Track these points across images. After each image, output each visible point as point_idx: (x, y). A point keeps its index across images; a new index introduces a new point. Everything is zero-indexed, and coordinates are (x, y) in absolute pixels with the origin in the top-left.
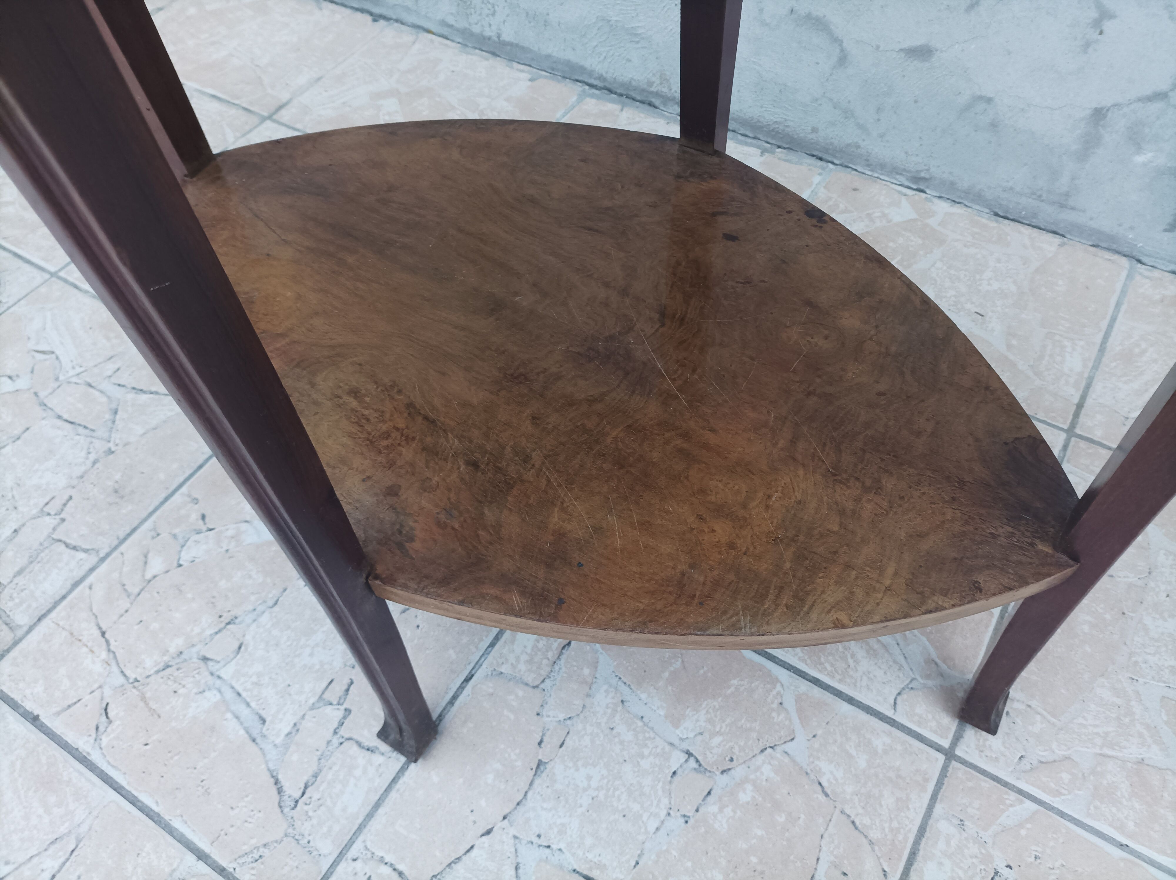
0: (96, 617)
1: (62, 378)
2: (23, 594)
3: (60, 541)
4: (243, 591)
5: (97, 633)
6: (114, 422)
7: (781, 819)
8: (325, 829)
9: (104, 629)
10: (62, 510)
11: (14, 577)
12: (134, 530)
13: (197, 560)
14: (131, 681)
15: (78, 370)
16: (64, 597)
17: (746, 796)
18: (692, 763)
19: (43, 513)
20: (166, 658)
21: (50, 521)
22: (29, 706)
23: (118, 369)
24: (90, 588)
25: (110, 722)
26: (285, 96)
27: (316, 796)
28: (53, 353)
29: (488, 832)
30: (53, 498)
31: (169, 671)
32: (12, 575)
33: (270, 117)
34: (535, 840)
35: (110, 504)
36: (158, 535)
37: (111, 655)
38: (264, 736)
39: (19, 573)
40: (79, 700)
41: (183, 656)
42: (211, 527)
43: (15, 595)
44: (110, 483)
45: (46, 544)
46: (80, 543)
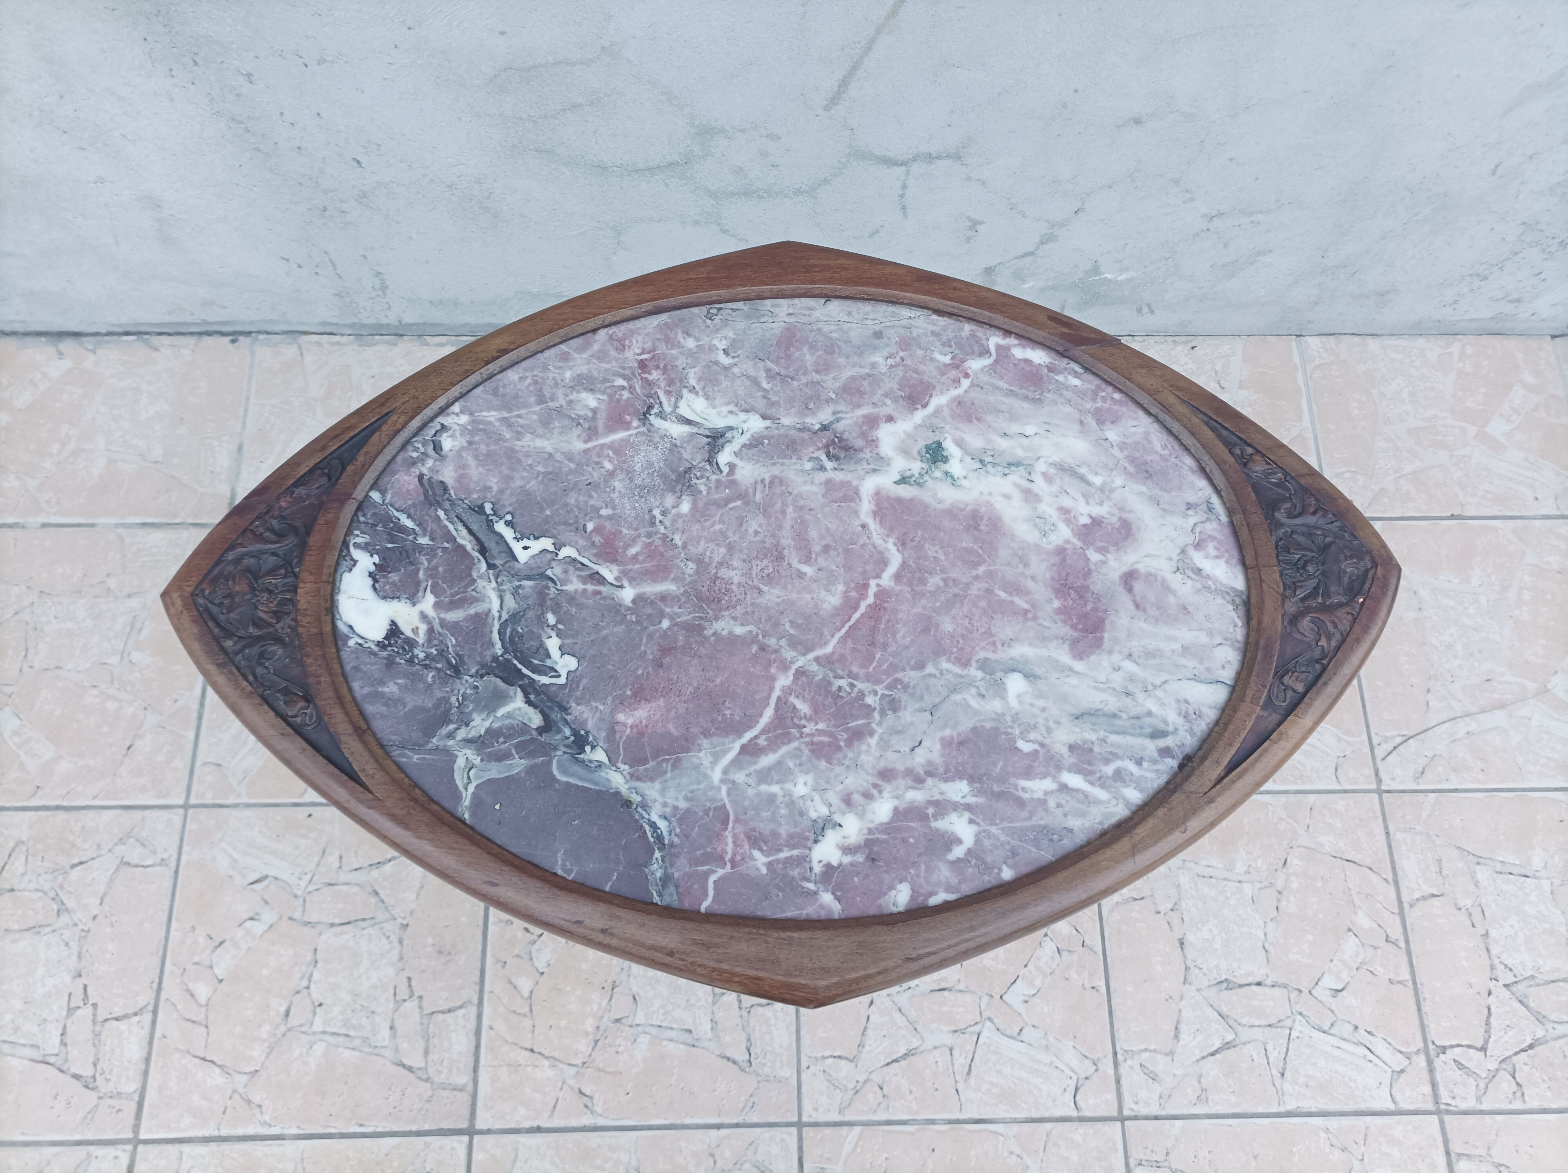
0: (516, 1044)
1: (299, 893)
2: (445, 1064)
3: (433, 1013)
4: (603, 962)
5: (527, 1054)
6: (383, 902)
8: (778, 1064)
9: (530, 1048)
10: (412, 991)
11: (426, 1057)
12: (483, 971)
13: (551, 962)
14: (580, 1065)
15: (309, 877)
16: (478, 1047)
19: (399, 1003)
20: (591, 1037)
21: (411, 1005)
22: (527, 1124)
23: (341, 857)
24: (491, 1028)
25: (591, 1098)
27: (759, 1051)
28: (267, 877)
29: (872, 1002)
30: (395, 987)
31: (600, 1044)
32: (422, 1058)
34: (900, 989)
35: (445, 964)
36: (505, 963)
37: (551, 1059)
38: (698, 1039)
39: (426, 1052)
40: (558, 1099)
41: (602, 1028)
42: (539, 933)
43: (440, 1068)
44: (429, 949)
45: (425, 1021)
46: (451, 1005)
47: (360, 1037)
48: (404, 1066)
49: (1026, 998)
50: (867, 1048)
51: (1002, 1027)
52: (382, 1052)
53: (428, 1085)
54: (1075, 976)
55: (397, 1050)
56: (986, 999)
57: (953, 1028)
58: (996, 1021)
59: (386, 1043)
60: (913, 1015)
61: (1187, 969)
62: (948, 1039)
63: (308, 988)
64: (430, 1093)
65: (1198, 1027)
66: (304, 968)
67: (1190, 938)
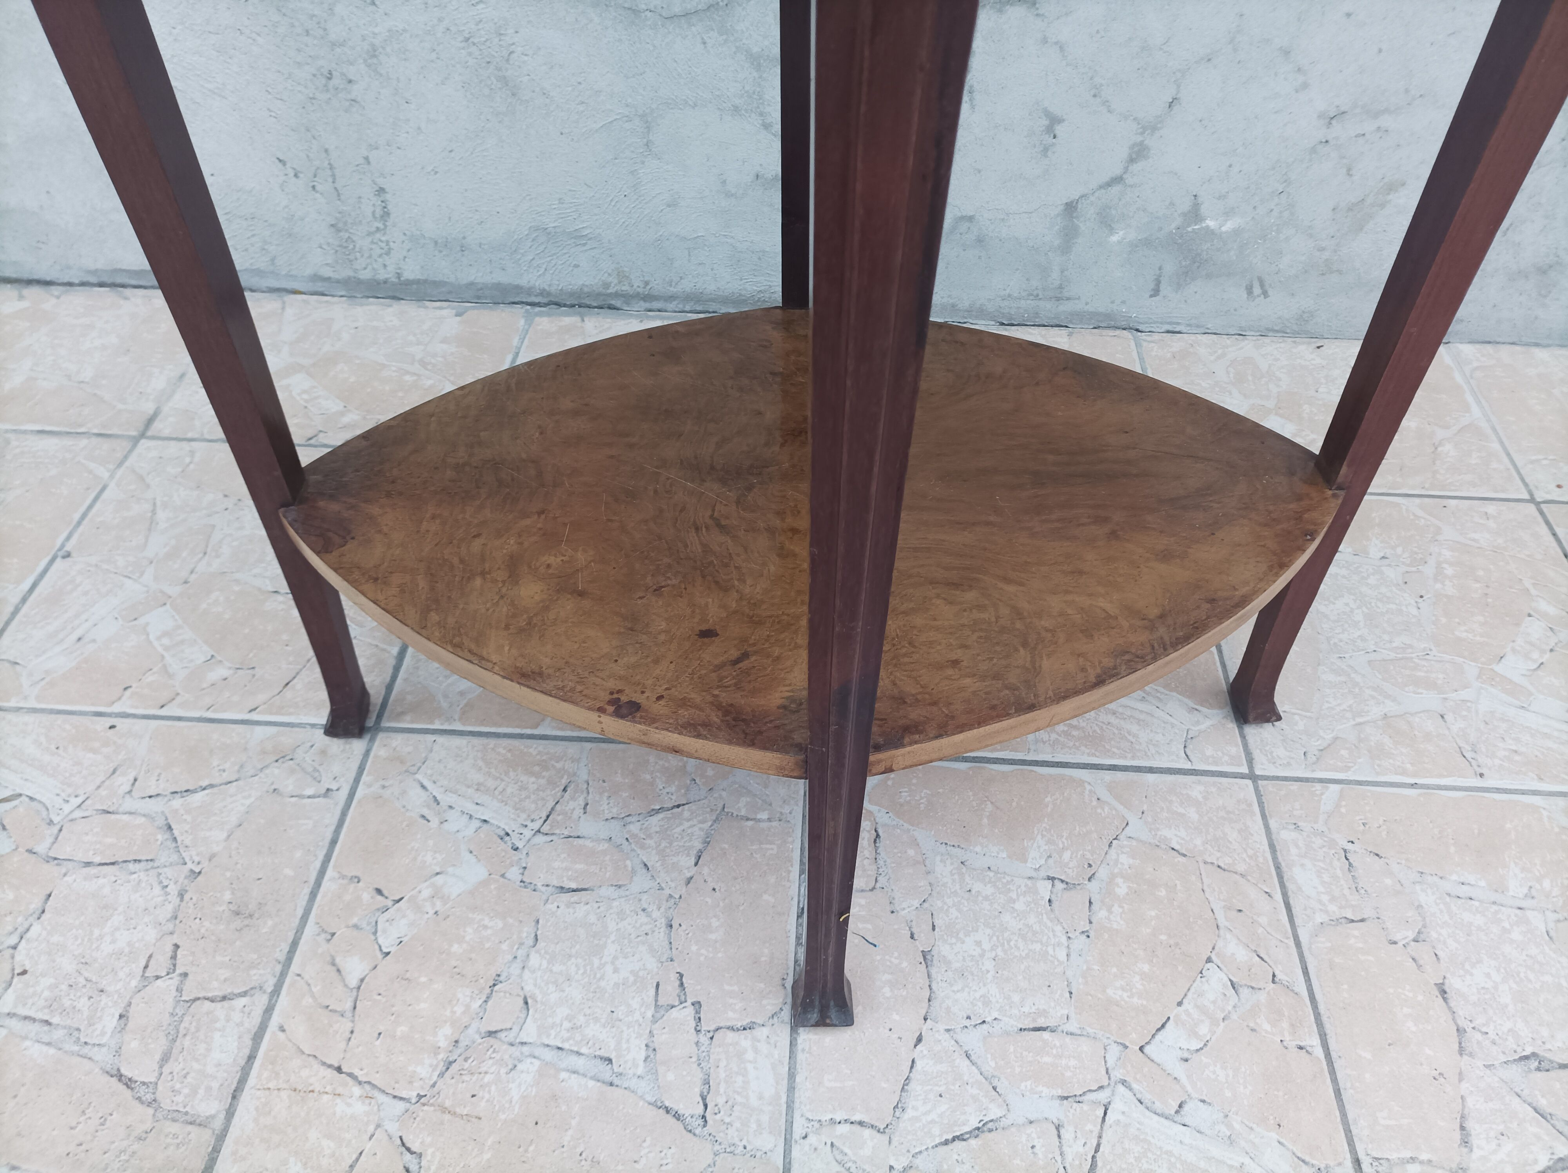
0: (315, 1056)
1: (56, 819)
2: (189, 1079)
3: (199, 999)
4: (487, 945)
5: (330, 1073)
6: (175, 839)
7: (1162, 893)
8: (754, 1126)
9: (336, 1065)
10: (175, 965)
11: (161, 1067)
12: (294, 945)
13: (405, 939)
14: (414, 1100)
15: (79, 800)
16: (251, 1058)
17: (1122, 889)
18: (1059, 886)
19: (147, 980)
20: (441, 1056)
21: (168, 985)
23: (135, 780)
24: (282, 1029)
25: (420, 1155)
26: (149, 408)
27: (721, 1101)
28: (20, 795)
29: (919, 1040)
30: (150, 957)
31: (454, 1068)
32: (156, 1067)
33: (142, 435)
34: (967, 1023)
35: (239, 930)
36: (333, 934)
37: (367, 1087)
38: (620, 1075)
39: (165, 1059)
40: (361, 1153)
41: (462, 1044)
42: (397, 898)
43: (178, 1086)
44: (224, 907)
45: (179, 1011)
46: (228, 990)
47: (65, 1027)
48: (120, 1077)
49: (1186, 1055)
50: (910, 1113)
51: (1147, 1097)
52: (94, 1052)
53: (151, 1111)
54: (1267, 1026)
55: (118, 1052)
56: (1114, 1050)
57: (1060, 1092)
58: (1135, 1086)
59: (104, 1040)
60: (989, 1066)
61: (1460, 1031)
62: (1055, 1111)
63: (15, 948)
64: (148, 1126)
65: (1501, 1127)
66: (20, 919)
67: (1454, 983)
